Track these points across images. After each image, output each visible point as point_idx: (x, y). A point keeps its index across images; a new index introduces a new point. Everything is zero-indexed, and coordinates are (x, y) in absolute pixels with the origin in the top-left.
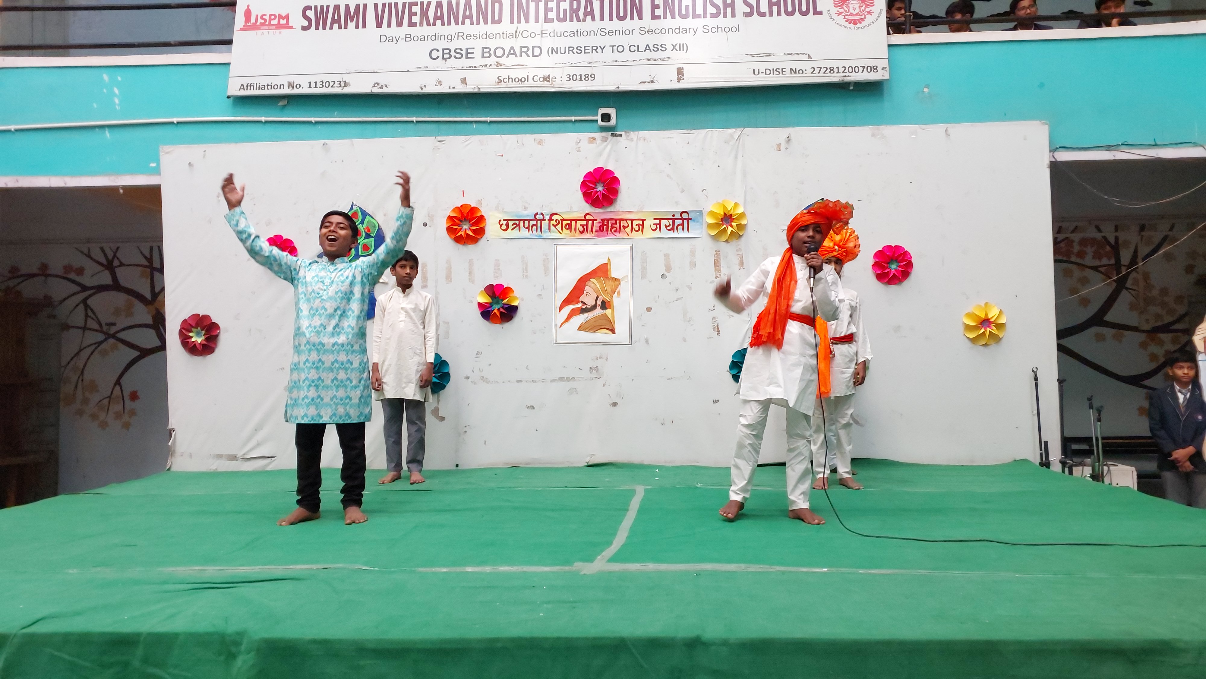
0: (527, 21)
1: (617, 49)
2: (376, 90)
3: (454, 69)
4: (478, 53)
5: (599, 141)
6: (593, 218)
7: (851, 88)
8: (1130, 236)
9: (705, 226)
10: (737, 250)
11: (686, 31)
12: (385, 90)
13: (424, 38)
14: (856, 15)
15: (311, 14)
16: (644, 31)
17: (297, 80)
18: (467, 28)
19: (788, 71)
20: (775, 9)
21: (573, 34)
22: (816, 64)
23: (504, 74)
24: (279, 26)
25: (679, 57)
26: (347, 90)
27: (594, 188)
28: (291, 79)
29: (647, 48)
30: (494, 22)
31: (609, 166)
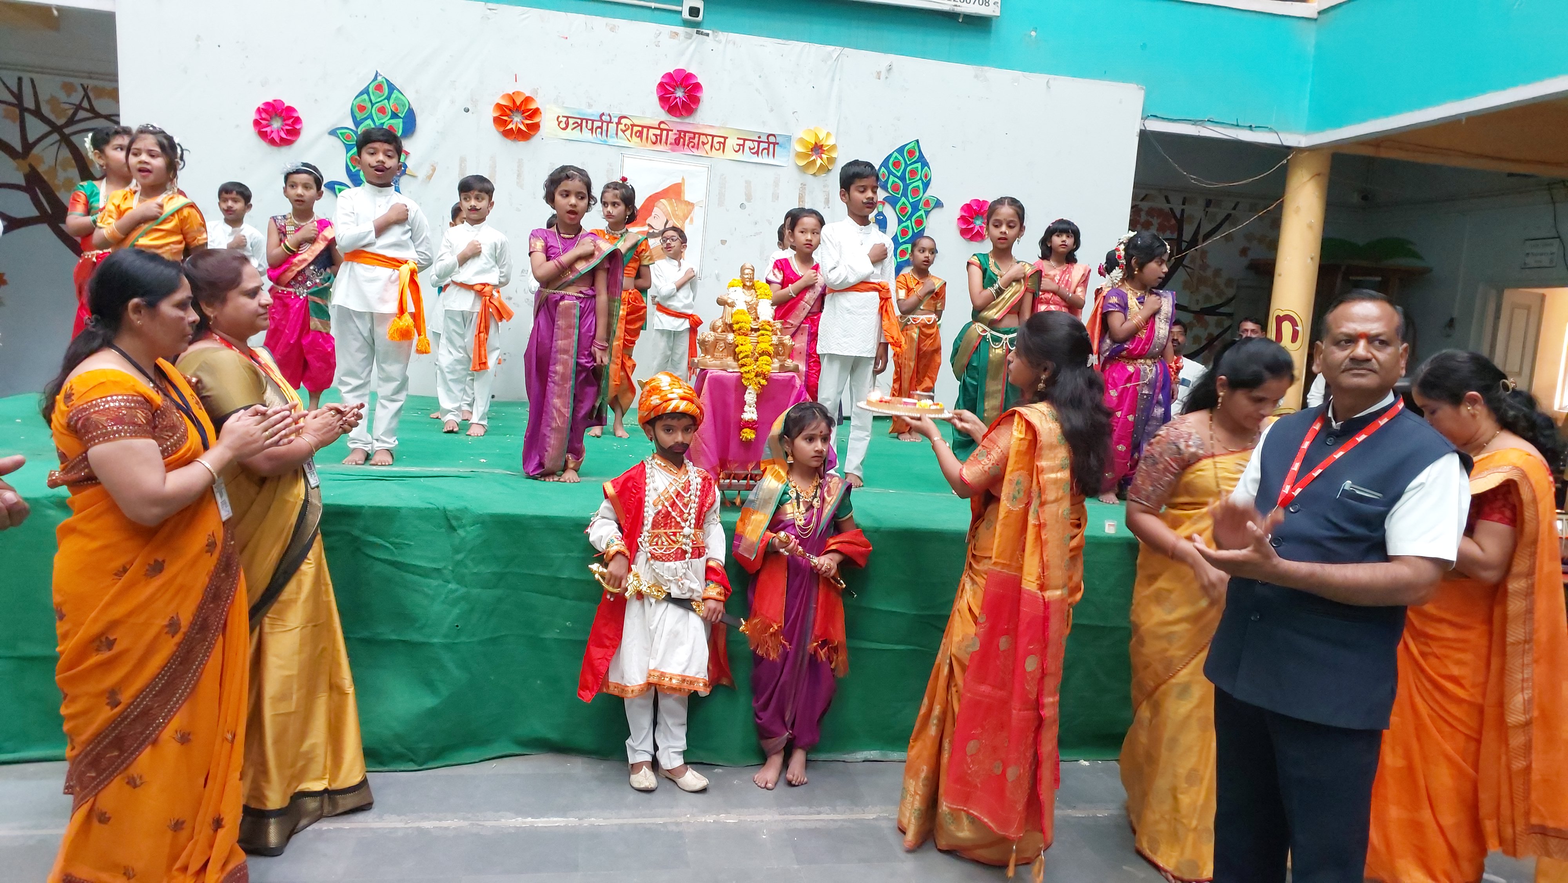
5: (682, 36)
6: (667, 127)
7: (960, 20)
8: (1195, 211)
9: (792, 154)
10: (824, 186)
27: (673, 93)
31: (691, 70)
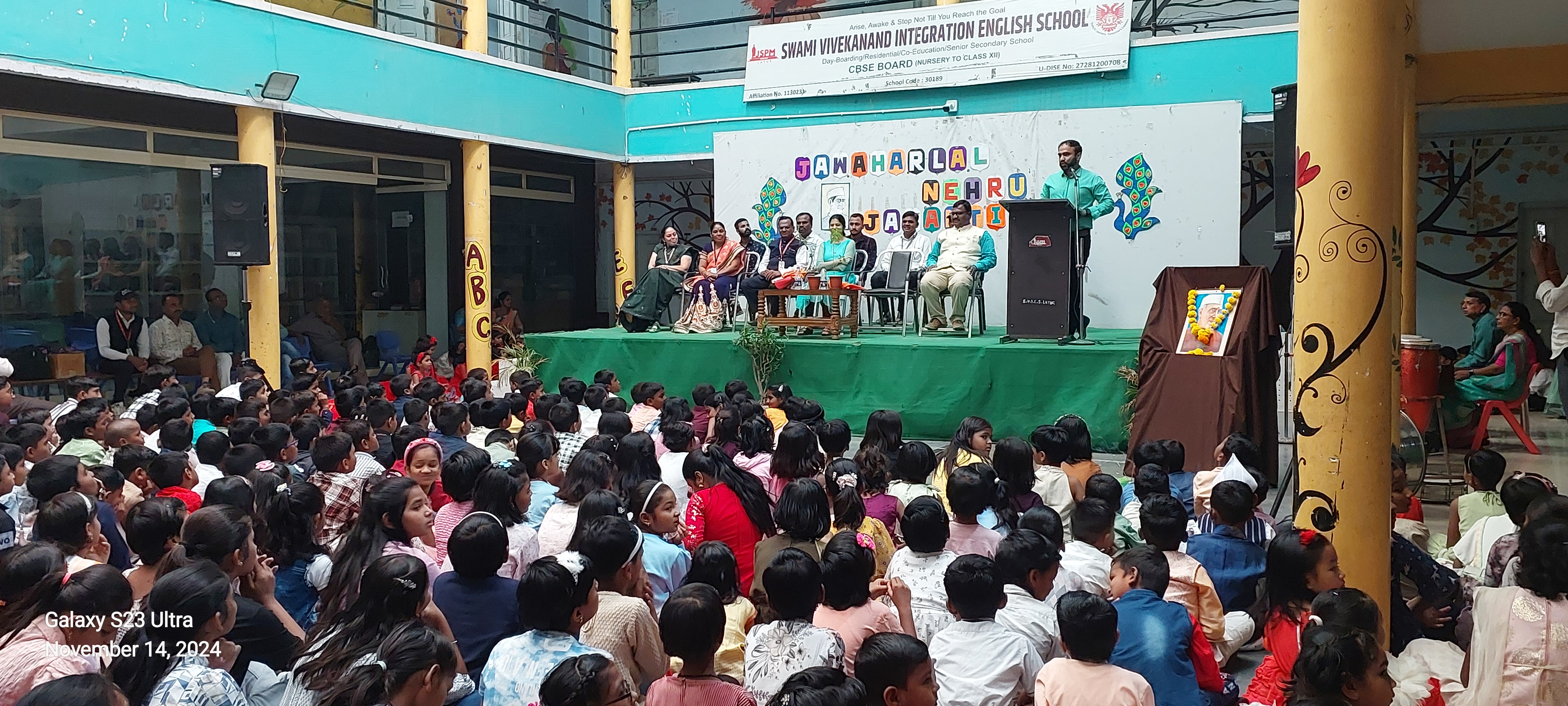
0: (905, 44)
1: (957, 58)
2: (820, 95)
3: (862, 78)
4: (876, 67)
5: (949, 122)
7: (1102, 76)
8: (1465, 150)
11: (1000, 43)
12: (824, 94)
13: (846, 60)
14: (1111, 24)
15: (786, 48)
16: (974, 46)
17: (778, 90)
18: (871, 51)
19: (1061, 67)
20: (1057, 24)
21: (932, 50)
22: (1080, 61)
23: (890, 79)
24: (770, 58)
25: (994, 61)
26: (805, 95)
28: (776, 90)
29: (975, 57)
30: (886, 46)
